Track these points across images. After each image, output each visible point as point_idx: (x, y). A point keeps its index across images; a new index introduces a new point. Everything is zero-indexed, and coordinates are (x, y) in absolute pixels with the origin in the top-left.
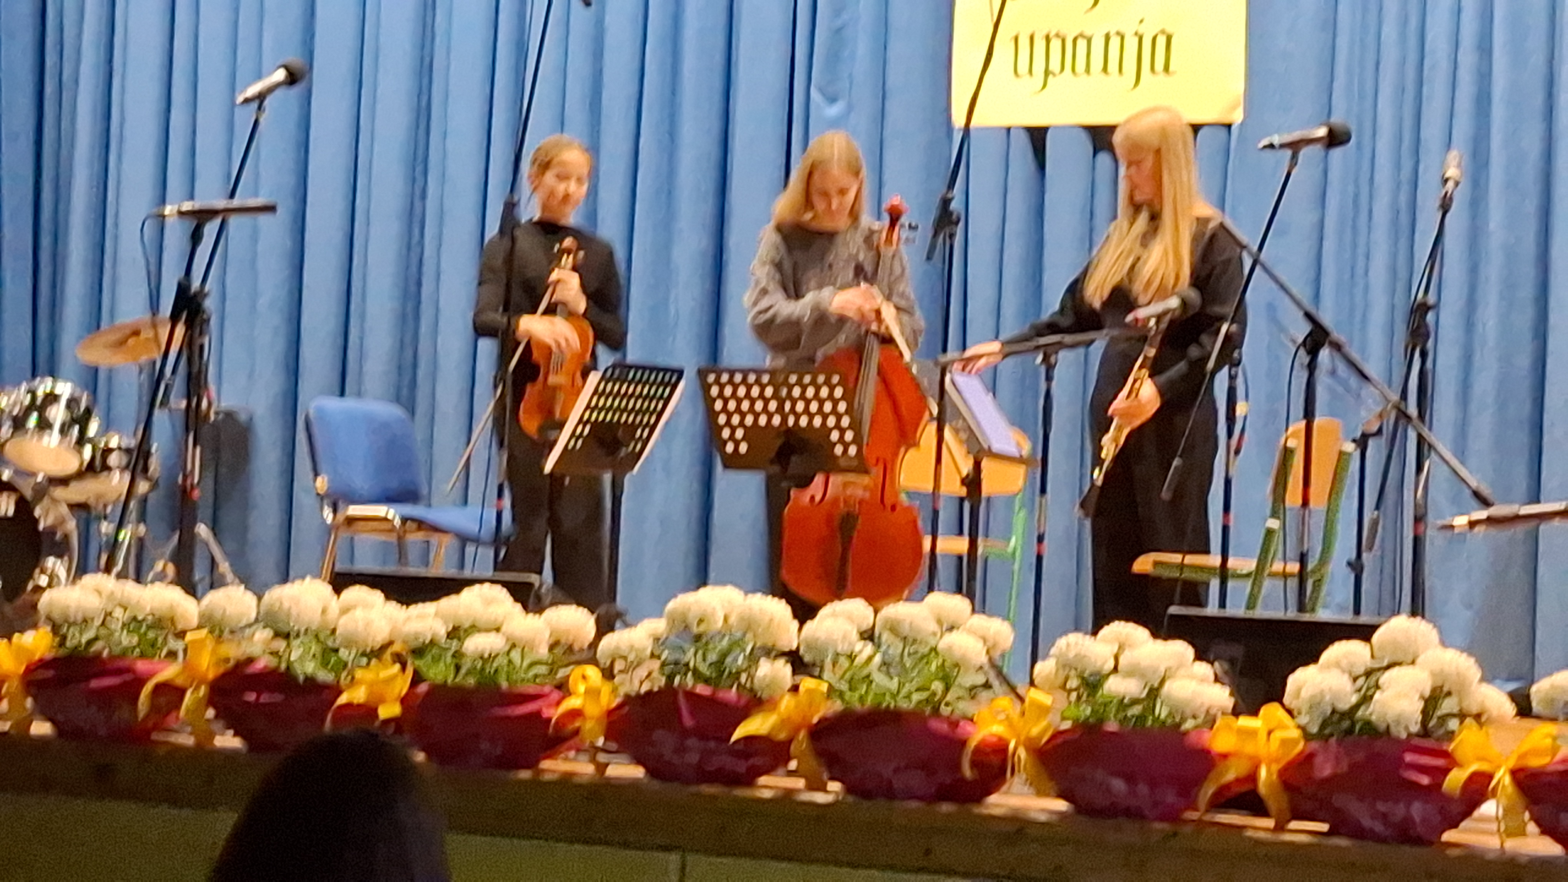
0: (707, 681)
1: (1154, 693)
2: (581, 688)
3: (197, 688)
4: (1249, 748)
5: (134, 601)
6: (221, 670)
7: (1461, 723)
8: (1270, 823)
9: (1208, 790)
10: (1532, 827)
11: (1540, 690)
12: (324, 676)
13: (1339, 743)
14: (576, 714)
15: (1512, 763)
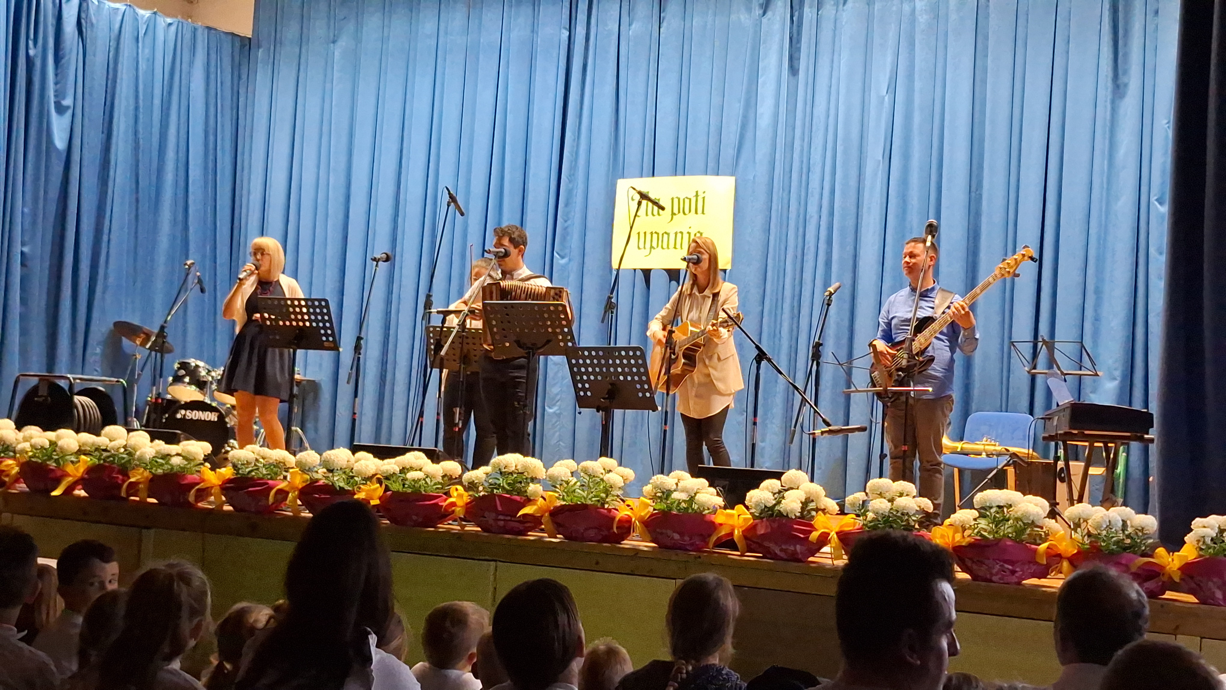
0: (508, 492)
1: (692, 499)
2: (455, 494)
3: (294, 492)
4: (731, 522)
5: (268, 455)
6: (304, 484)
7: (817, 513)
8: (739, 553)
9: (714, 538)
10: (845, 557)
11: (849, 499)
12: (347, 488)
13: (767, 520)
14: (453, 504)
15: (837, 530)
